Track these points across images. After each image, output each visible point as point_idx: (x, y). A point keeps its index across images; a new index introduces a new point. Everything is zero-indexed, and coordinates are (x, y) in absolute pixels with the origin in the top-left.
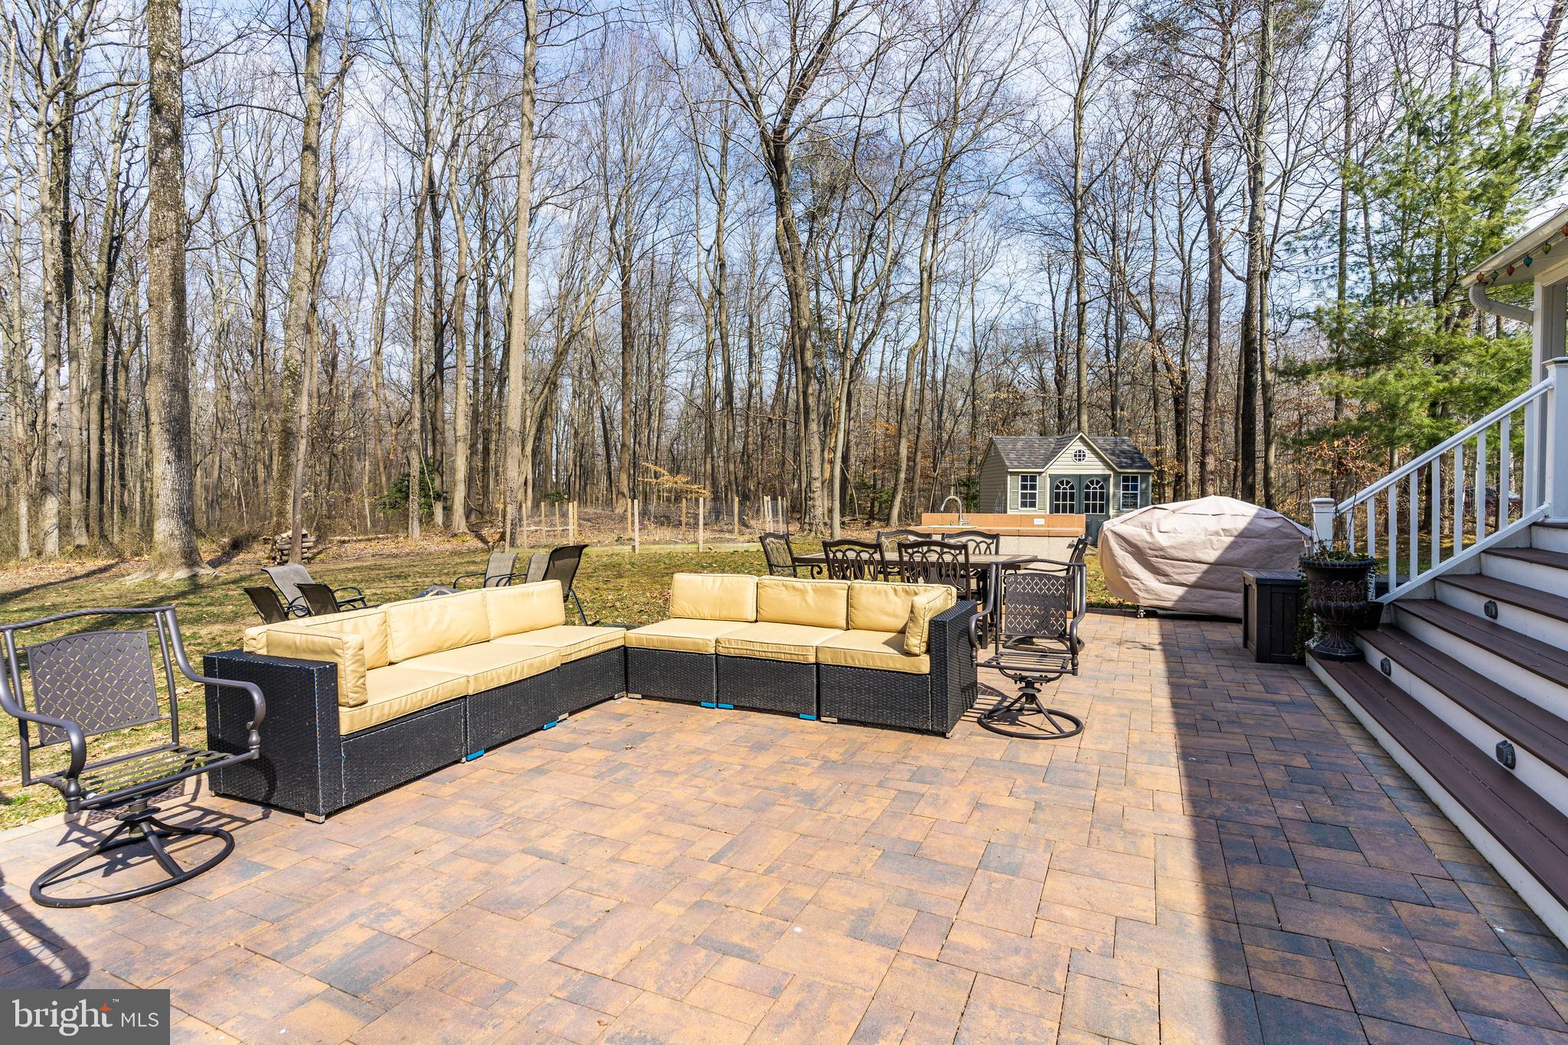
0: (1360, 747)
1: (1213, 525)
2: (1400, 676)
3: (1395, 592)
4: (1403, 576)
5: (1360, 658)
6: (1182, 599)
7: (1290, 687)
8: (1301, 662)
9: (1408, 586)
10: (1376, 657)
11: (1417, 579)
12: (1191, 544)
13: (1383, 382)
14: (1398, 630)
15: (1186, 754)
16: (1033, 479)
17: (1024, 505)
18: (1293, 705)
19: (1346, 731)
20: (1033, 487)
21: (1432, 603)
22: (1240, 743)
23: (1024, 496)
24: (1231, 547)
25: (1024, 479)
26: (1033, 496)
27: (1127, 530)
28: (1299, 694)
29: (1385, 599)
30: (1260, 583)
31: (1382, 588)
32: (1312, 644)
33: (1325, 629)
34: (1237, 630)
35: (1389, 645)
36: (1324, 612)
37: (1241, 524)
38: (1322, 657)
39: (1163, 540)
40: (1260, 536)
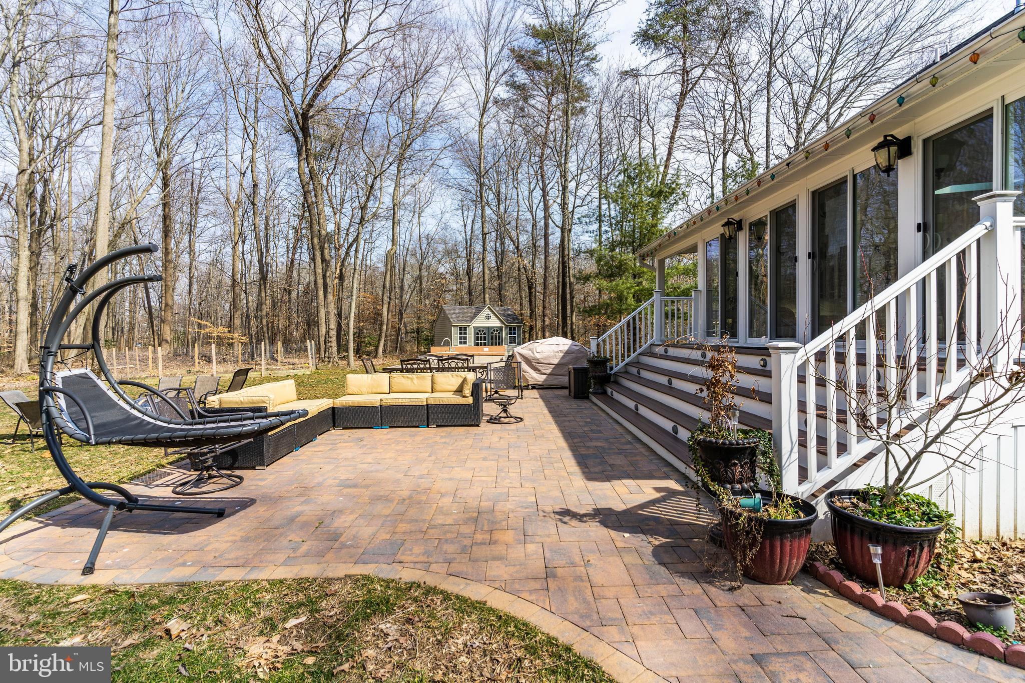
0: (604, 415)
1: (556, 349)
2: (616, 396)
3: (615, 369)
4: (617, 365)
5: (605, 393)
6: (545, 380)
7: (585, 404)
8: (587, 398)
9: (618, 367)
10: (609, 391)
11: (621, 365)
12: (548, 357)
13: (617, 285)
14: (616, 383)
15: (556, 422)
16: (465, 329)
17: (461, 343)
18: (586, 408)
19: (601, 413)
20: (465, 333)
21: (625, 372)
22: (572, 418)
23: (461, 338)
24: (563, 357)
25: (461, 329)
26: (465, 338)
27: (524, 352)
28: (588, 406)
29: (612, 372)
30: (574, 369)
31: (611, 369)
32: (591, 390)
33: (595, 384)
34: (566, 392)
35: (613, 387)
36: (594, 378)
37: (566, 348)
38: (594, 394)
39: (538, 356)
40: (573, 353)
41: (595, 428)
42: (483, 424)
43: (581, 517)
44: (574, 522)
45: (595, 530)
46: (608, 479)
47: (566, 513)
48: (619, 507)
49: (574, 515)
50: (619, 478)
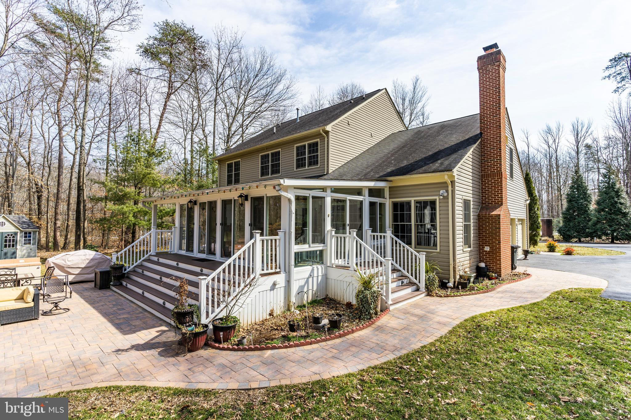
0: (123, 299)
1: (84, 258)
2: (129, 286)
3: (128, 270)
4: (129, 267)
5: (121, 284)
6: (74, 278)
7: (108, 293)
8: (109, 288)
9: (130, 269)
10: (124, 283)
11: (132, 267)
12: (78, 263)
13: (123, 208)
14: (128, 278)
15: (94, 308)
18: (110, 296)
19: (120, 297)
21: (134, 271)
22: (103, 303)
24: (89, 263)
27: (59, 262)
28: (111, 294)
29: (126, 272)
30: (101, 272)
31: (125, 270)
32: (112, 283)
33: (114, 280)
34: (93, 284)
35: (127, 281)
36: (114, 277)
37: (91, 257)
38: (113, 285)
39: (69, 263)
40: (96, 259)
41: (119, 307)
42: (41, 317)
43: (126, 350)
44: (124, 353)
45: (134, 353)
46: (134, 332)
47: (119, 350)
48: (142, 342)
49: (123, 350)
50: (140, 331)
